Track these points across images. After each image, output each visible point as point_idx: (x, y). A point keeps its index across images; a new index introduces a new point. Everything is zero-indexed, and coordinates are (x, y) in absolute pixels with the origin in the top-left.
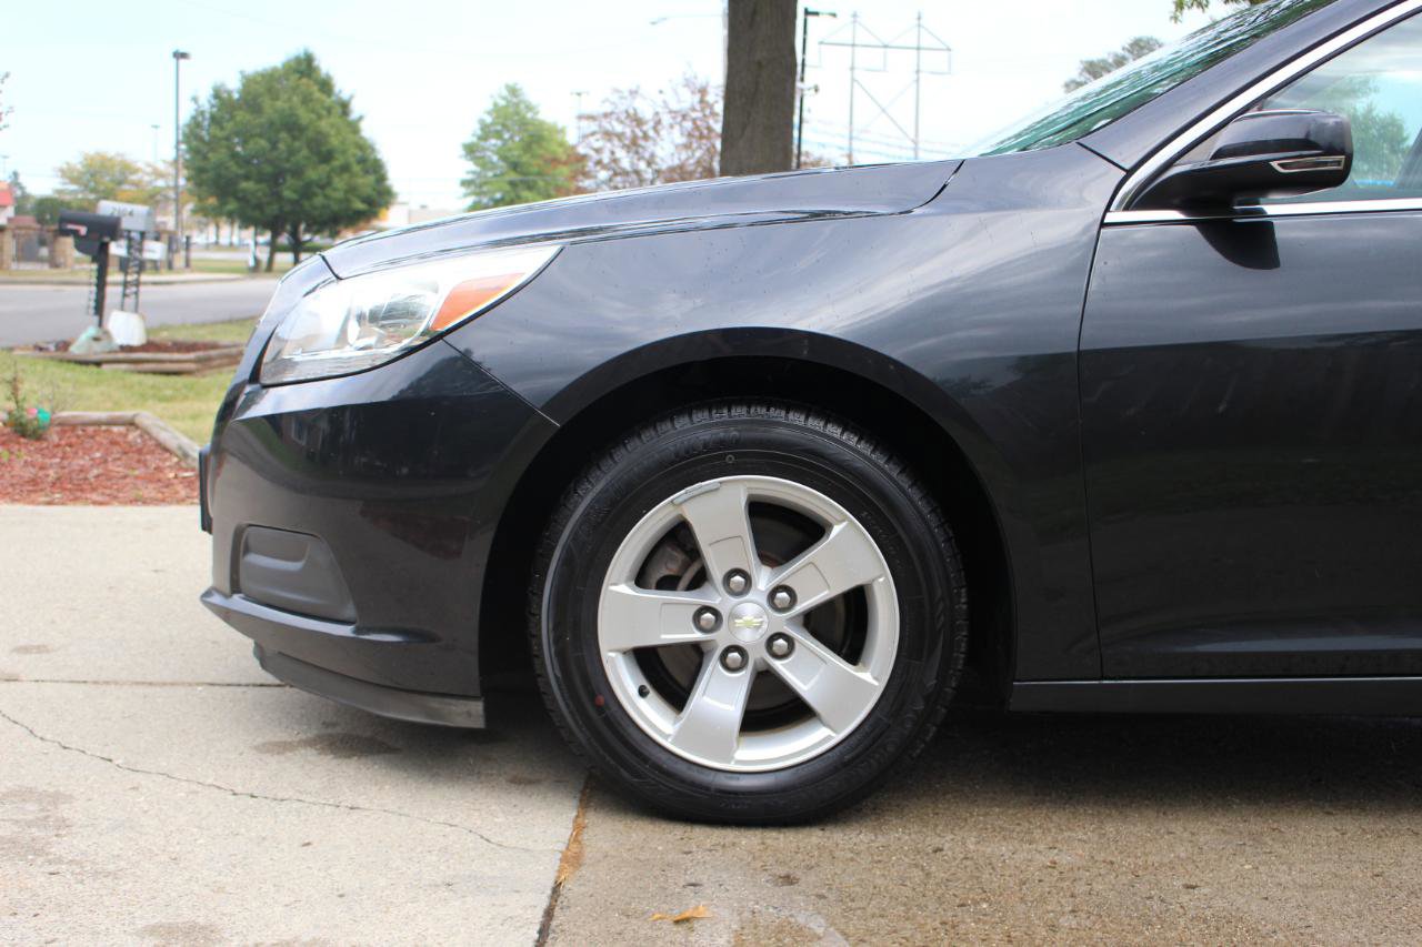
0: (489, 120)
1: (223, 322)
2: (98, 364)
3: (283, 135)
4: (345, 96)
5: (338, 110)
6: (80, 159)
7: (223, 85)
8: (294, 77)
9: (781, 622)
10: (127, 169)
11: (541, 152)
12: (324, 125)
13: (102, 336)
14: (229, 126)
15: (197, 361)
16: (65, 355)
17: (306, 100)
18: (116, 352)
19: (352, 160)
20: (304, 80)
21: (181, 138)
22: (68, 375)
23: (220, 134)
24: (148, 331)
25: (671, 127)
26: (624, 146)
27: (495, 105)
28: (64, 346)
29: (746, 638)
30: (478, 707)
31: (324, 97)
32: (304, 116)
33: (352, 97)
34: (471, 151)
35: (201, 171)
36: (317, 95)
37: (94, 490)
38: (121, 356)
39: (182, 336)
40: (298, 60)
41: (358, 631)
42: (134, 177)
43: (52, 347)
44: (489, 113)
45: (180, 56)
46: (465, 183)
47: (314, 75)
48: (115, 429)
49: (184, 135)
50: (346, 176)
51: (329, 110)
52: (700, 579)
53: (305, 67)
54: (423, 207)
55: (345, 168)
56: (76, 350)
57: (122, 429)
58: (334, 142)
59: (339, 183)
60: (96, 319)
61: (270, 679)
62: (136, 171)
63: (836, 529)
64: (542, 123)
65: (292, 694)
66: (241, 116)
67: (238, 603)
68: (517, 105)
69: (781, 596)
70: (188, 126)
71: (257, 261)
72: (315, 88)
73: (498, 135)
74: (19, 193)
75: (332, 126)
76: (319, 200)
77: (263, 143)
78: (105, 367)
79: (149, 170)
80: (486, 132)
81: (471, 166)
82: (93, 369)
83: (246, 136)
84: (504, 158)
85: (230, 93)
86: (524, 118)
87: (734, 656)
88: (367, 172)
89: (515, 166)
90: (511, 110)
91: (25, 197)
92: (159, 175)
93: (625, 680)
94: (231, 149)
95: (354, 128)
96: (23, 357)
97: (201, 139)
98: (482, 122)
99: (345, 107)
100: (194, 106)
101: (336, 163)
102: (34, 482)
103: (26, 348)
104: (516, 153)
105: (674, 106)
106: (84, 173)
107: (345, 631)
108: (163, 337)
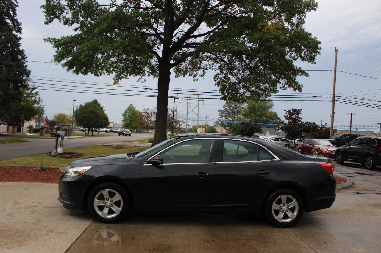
0: (127, 110)
1: (76, 148)
2: (56, 156)
3: (91, 113)
4: (102, 107)
5: (101, 109)
6: (58, 114)
7: (82, 105)
8: (94, 104)
9: (112, 203)
10: (66, 116)
11: (136, 115)
12: (98, 112)
13: (57, 152)
14: (82, 112)
15: (71, 156)
16: (51, 155)
17: (95, 107)
18: (58, 154)
19: (103, 118)
20: (95, 104)
21: (74, 113)
22: (51, 158)
23: (81, 113)
24: (64, 150)
25: (154, 115)
26: (146, 118)
27: (128, 107)
28: (51, 153)
29: (109, 205)
30: (82, 211)
31: (98, 107)
32: (95, 110)
33: (103, 107)
34: (124, 115)
35: (77, 119)
36: (97, 107)
37: (51, 181)
38: (59, 155)
39: (69, 151)
40: (94, 101)
41: (71, 203)
42: (67, 118)
43: (49, 153)
44: (127, 109)
45: (74, 101)
46: (122, 120)
47: (97, 103)
48: (56, 169)
49: (75, 113)
50: (101, 120)
51: (99, 109)
52: (104, 199)
53: (95, 102)
54: (116, 123)
55: (101, 119)
56: (53, 154)
57: (57, 169)
58: (100, 114)
59: (100, 121)
60: (56, 149)
61: (63, 207)
62: (67, 117)
63: (117, 195)
64: (136, 111)
65: (65, 209)
66: (84, 110)
67: (61, 199)
68: (132, 108)
69: (112, 201)
70: (75, 111)
71: (86, 134)
72: (97, 106)
73: (129, 112)
74: (47, 120)
75: (99, 112)
76: (96, 124)
77: (88, 114)
78: (57, 157)
79: (69, 117)
80: (126, 112)
81: (124, 117)
82: (55, 157)
83: (85, 113)
84: (129, 116)
85: (83, 106)
86: (133, 110)
87: (107, 207)
88: (105, 120)
89: (131, 118)
90: (130, 108)
91: (48, 120)
92: (71, 118)
93: (96, 209)
94: (82, 115)
95: (103, 112)
96: (44, 155)
97: (77, 113)
98: (126, 110)
99: (102, 108)
100: (76, 108)
101: (100, 118)
102: (43, 179)
103: (45, 153)
104: (132, 116)
105: (154, 112)
106: (58, 117)
107: (70, 203)
108: (66, 151)
